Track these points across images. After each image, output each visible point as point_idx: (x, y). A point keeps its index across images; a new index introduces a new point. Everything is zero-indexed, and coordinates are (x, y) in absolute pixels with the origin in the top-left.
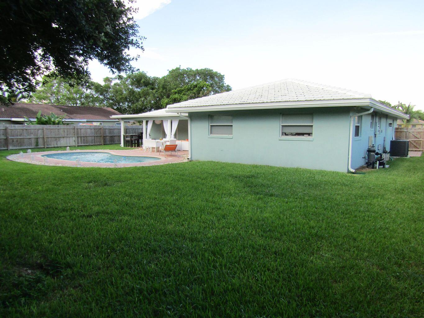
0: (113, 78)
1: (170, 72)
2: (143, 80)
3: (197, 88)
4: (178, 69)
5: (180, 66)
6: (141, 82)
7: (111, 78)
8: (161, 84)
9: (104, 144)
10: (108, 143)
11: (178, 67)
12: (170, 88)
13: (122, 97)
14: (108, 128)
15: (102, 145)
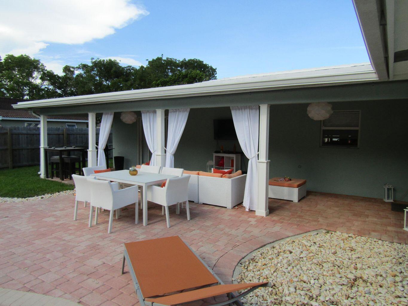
0: (75, 67)
1: (149, 62)
2: (114, 69)
3: (187, 79)
4: (159, 59)
5: (162, 55)
6: (112, 71)
7: (72, 67)
8: (138, 75)
9: (14, 167)
10: (25, 163)
11: (160, 56)
12: (150, 80)
13: (84, 91)
14: (24, 132)
15: (7, 168)
